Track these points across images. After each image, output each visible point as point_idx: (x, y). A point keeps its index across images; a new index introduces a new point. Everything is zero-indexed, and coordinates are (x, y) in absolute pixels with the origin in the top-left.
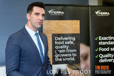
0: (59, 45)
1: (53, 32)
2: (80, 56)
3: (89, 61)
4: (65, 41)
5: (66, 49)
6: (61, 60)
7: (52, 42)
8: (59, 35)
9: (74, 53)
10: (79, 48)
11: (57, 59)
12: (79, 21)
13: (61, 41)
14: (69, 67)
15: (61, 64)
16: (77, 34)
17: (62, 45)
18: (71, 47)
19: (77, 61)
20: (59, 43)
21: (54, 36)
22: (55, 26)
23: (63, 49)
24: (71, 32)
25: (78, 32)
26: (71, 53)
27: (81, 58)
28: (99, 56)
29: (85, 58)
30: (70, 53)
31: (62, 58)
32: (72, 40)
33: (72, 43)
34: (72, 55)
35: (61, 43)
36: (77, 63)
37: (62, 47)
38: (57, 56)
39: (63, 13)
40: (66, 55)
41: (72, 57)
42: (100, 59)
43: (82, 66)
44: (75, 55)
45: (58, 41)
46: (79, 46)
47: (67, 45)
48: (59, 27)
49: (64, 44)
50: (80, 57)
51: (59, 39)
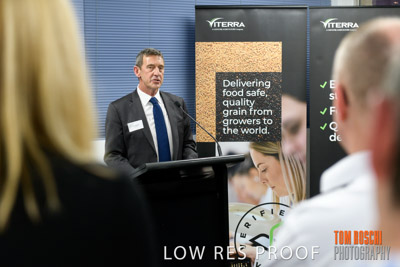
0: (231, 98)
1: (219, 70)
2: (282, 124)
3: (302, 138)
4: (246, 89)
5: (248, 108)
6: (235, 131)
7: (217, 90)
8: (232, 76)
9: (266, 117)
10: (280, 106)
11: (227, 130)
12: (280, 44)
13: (238, 89)
14: (256, 149)
15: (235, 140)
16: (275, 73)
17: (238, 98)
18: (260, 103)
19: (274, 136)
20: (232, 93)
21: (220, 77)
22: (224, 55)
23: (242, 107)
24: (261, 68)
25: (278, 69)
26: (261, 117)
27: (282, 129)
28: (328, 126)
29: (294, 129)
30: (257, 117)
31: (238, 126)
32: (262, 88)
33: (262, 93)
34: (262, 121)
35: (238, 93)
36: (274, 141)
37: (238, 103)
38: (226, 123)
39: (242, 25)
40: (248, 121)
41: (263, 126)
42: (332, 132)
43: (287, 147)
44: (270, 122)
45: (230, 88)
46: (280, 102)
47: (251, 98)
48: (232, 57)
49: (245, 96)
50: (280, 126)
51: (231, 84)
